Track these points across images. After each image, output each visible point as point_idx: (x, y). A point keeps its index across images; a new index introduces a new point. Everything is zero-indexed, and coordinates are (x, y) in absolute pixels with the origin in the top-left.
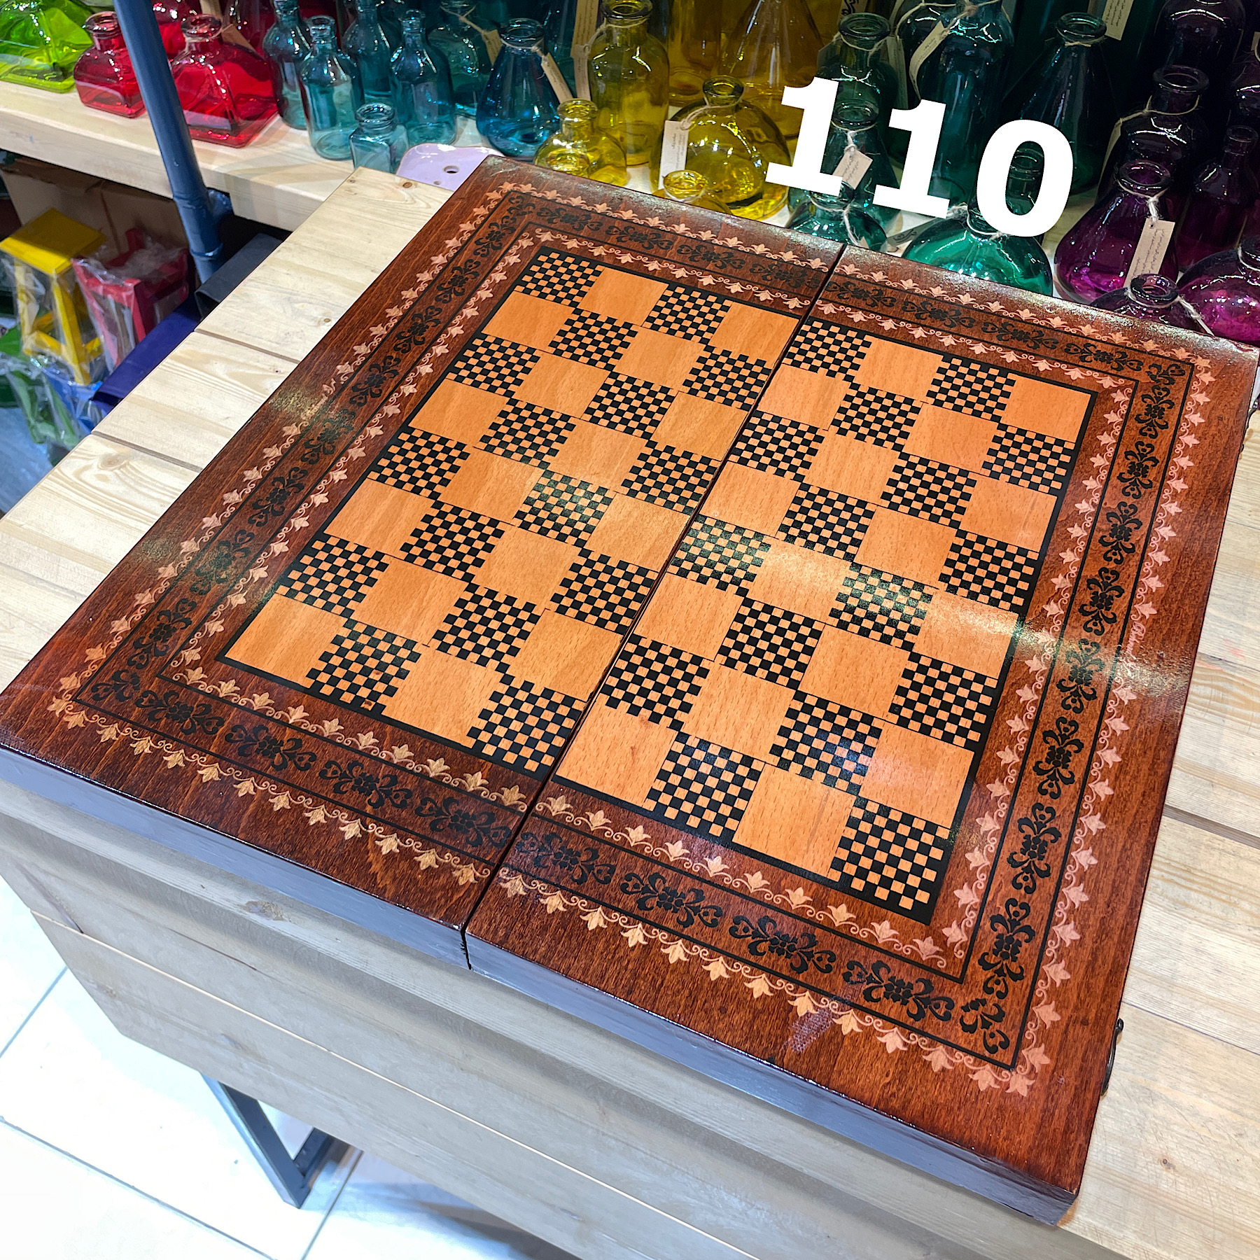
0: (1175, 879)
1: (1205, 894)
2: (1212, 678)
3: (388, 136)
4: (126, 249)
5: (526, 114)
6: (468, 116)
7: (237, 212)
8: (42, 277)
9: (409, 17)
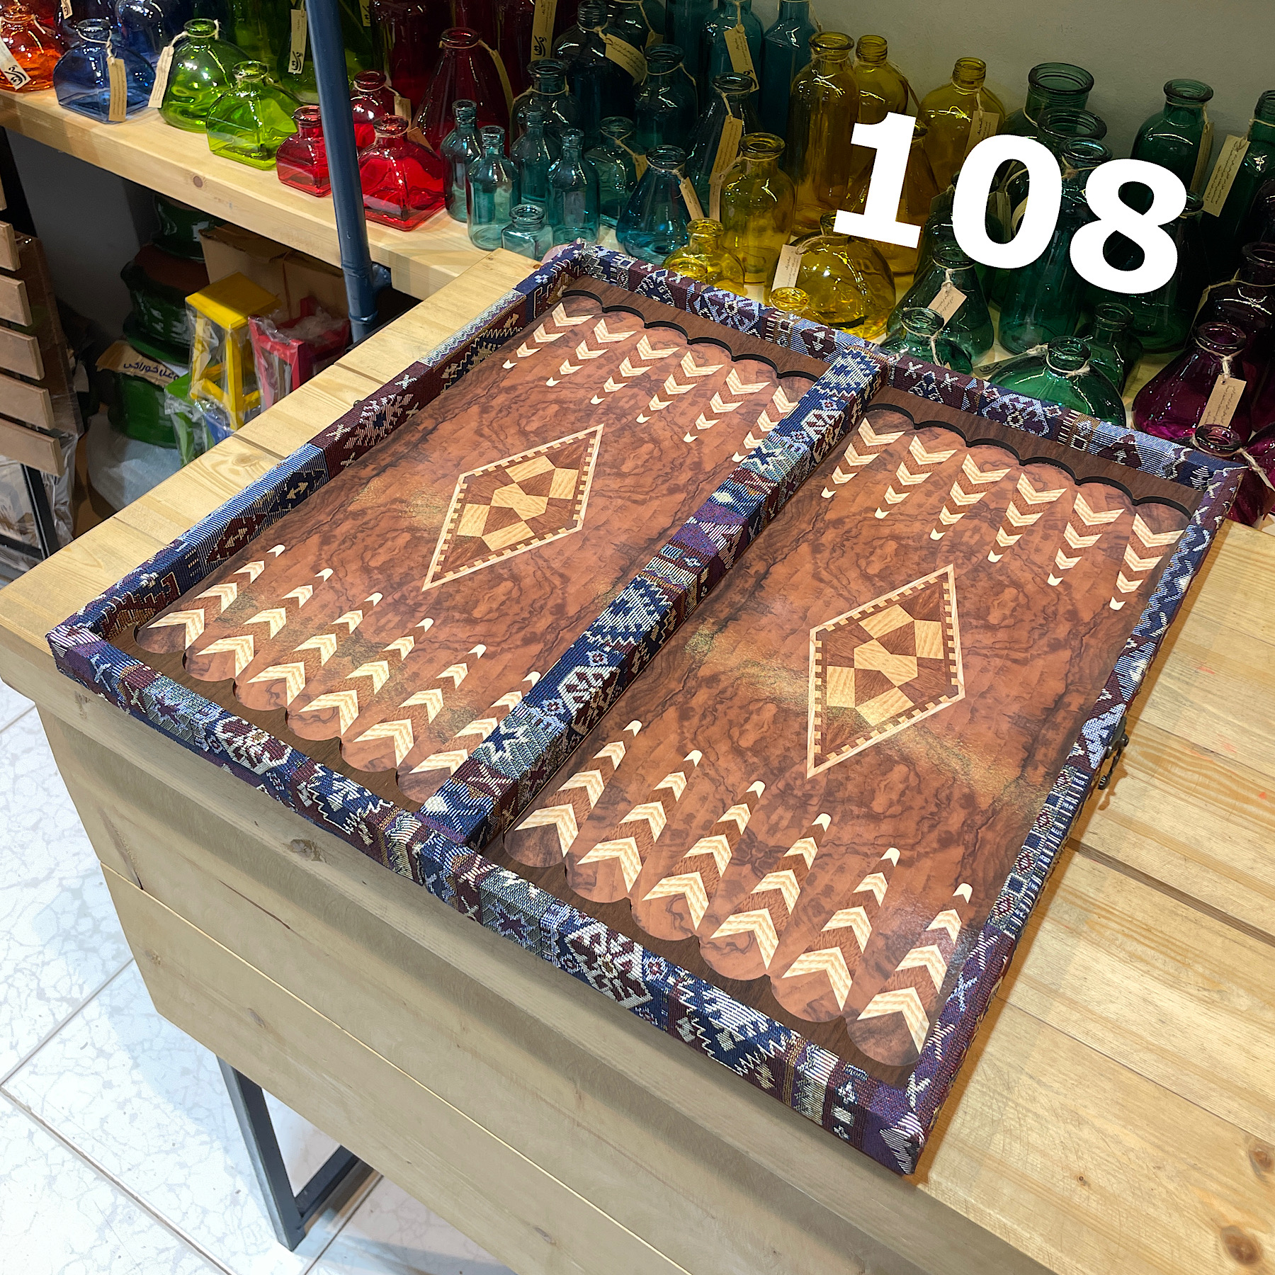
0: (1135, 935)
1: (1161, 952)
2: (1201, 767)
3: (535, 233)
4: (296, 314)
5: (662, 228)
6: (611, 226)
7: (396, 285)
8: (218, 330)
9: (570, 134)
